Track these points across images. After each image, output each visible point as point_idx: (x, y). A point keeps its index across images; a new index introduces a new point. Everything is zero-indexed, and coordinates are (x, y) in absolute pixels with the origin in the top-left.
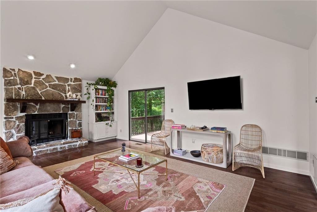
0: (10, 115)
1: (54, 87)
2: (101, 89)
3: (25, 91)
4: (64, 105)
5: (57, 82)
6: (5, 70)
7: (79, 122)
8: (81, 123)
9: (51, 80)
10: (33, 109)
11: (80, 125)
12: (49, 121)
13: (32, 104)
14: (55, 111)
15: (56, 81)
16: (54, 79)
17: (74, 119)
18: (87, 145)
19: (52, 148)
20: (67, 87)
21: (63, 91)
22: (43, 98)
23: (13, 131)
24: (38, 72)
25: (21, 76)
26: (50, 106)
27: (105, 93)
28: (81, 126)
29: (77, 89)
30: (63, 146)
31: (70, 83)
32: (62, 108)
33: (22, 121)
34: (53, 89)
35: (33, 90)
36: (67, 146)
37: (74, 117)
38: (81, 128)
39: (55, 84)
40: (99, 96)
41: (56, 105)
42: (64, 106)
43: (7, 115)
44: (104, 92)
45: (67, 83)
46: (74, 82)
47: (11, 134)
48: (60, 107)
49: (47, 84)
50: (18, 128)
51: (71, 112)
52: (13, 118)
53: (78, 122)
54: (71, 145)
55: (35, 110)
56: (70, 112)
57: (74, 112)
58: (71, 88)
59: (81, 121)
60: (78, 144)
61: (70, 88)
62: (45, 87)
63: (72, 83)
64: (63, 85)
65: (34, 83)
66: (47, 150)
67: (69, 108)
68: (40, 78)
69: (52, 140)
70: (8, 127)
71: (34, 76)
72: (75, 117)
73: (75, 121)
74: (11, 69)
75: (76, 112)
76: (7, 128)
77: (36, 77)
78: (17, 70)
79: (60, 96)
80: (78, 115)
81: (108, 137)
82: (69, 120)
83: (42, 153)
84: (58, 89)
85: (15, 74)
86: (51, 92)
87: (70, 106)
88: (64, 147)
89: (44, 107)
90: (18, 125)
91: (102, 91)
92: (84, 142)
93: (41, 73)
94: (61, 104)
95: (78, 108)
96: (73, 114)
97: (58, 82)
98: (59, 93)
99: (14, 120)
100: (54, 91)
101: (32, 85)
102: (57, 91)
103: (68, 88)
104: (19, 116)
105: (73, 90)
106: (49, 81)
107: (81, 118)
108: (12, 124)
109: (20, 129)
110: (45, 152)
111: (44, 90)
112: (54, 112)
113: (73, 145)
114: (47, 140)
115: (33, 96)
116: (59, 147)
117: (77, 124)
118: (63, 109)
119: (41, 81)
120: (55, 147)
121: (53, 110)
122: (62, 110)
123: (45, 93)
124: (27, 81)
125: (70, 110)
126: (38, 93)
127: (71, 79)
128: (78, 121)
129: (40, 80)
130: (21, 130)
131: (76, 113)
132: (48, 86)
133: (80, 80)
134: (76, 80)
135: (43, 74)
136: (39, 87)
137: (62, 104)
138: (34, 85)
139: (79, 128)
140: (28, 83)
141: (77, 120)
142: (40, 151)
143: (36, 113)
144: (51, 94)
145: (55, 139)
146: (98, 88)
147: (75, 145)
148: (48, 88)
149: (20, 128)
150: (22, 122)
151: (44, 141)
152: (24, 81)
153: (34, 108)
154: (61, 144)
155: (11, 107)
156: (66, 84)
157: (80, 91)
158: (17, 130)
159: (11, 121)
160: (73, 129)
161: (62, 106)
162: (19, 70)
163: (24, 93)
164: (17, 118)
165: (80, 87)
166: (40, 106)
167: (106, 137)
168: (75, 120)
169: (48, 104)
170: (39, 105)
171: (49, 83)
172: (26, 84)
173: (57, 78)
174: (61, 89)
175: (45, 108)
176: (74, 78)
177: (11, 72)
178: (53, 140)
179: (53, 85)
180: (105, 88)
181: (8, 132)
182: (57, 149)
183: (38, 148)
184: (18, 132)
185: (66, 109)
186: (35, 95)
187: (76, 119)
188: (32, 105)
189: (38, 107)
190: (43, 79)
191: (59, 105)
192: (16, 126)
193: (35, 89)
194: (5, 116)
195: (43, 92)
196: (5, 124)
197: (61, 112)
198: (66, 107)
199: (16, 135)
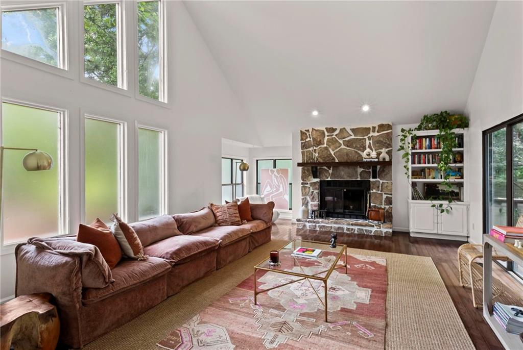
0: (306, 181)
1: (349, 144)
2: (426, 137)
3: (318, 153)
4: (362, 169)
5: (353, 137)
6: (301, 131)
7: (387, 197)
8: (391, 198)
9: (345, 135)
10: (326, 174)
11: (389, 201)
12: (345, 190)
13: (325, 168)
14: (350, 177)
15: (351, 135)
16: (348, 133)
17: (378, 191)
19: (337, 226)
20: (368, 142)
21: (362, 149)
22: (337, 161)
23: (308, 198)
24: (330, 128)
25: (314, 136)
26: (344, 170)
28: (391, 204)
29: (386, 142)
30: (351, 227)
31: (371, 134)
32: (359, 173)
33: (315, 187)
34: (348, 146)
35: (326, 151)
36: (356, 229)
37: (378, 187)
38: (391, 206)
39: (351, 139)
40: (424, 150)
41: (352, 169)
42: (363, 171)
43: (303, 180)
44: (435, 142)
45: (367, 135)
46: (378, 132)
47: (306, 201)
48: (357, 171)
49: (341, 141)
50: (312, 195)
51: (374, 180)
52: (307, 184)
53: (384, 196)
54: (362, 230)
55: (328, 176)
56: (372, 180)
57: (378, 179)
58: (373, 142)
59: (391, 194)
61: (371, 142)
62: (338, 145)
63: (376, 134)
64: (361, 139)
65: (327, 141)
66: (331, 227)
67: (370, 173)
68: (333, 135)
69: (349, 216)
70: (304, 193)
71: (326, 134)
72: (380, 188)
74: (306, 130)
75: (381, 180)
77: (329, 134)
78: (311, 131)
79: (357, 156)
80: (386, 185)
81: (440, 232)
82: (371, 191)
83: (326, 230)
84: (354, 146)
85: (309, 134)
86: (345, 151)
87: (371, 170)
88: (352, 229)
89: (337, 172)
90: (312, 192)
91: (431, 141)
92: (384, 230)
93: (334, 128)
94: (358, 166)
95: (385, 173)
96: (377, 183)
97: (355, 136)
98: (356, 152)
99: (308, 185)
100: (349, 149)
101: (325, 145)
102: (353, 149)
103: (370, 143)
104: (313, 182)
105: (377, 145)
106: (343, 136)
107: (391, 190)
108: (307, 190)
109: (314, 197)
110: (328, 229)
111: (337, 150)
113: (366, 230)
114: (343, 216)
115: (325, 158)
116: (345, 227)
117: (384, 200)
118: (360, 175)
119: (335, 138)
120: (341, 226)
121: (348, 176)
122: (359, 176)
124: (320, 140)
125: (371, 176)
126: (331, 154)
127: (374, 128)
128: (385, 194)
129: (333, 137)
130: (315, 198)
131: (381, 181)
132: (342, 144)
133: (389, 127)
134: (382, 127)
135: (336, 129)
136: (332, 147)
137: (360, 167)
138: (327, 145)
139: (387, 207)
140: (320, 143)
141: (383, 193)
142: (323, 226)
143: (329, 179)
144: (345, 154)
145: (352, 216)
146: (415, 135)
148: (343, 147)
150: (316, 189)
151: (340, 216)
152: (317, 141)
154: (349, 225)
155: (306, 172)
156: (366, 137)
157: (389, 145)
158: (311, 197)
159: (306, 187)
160: (375, 206)
161: (360, 170)
162: (313, 129)
163: (317, 155)
164: (312, 184)
165: (388, 139)
166: (333, 170)
167: (435, 232)
168: (379, 192)
169: (341, 168)
170: (331, 169)
171: (344, 139)
172: (318, 145)
173: (353, 130)
174: (359, 146)
175: (338, 173)
176: (378, 126)
177: (306, 134)
178: (350, 218)
179: (349, 141)
180: (436, 132)
181: (304, 199)
182: (342, 229)
183: (322, 222)
184: (313, 199)
185: (366, 175)
186: (327, 156)
187: (381, 191)
188: (324, 169)
189: (331, 171)
190: (336, 135)
191: (355, 169)
192: (310, 193)
193: (327, 149)
194: (302, 182)
195: (337, 152)
196: (302, 190)
197: (359, 179)
198: (366, 171)
199: (310, 203)
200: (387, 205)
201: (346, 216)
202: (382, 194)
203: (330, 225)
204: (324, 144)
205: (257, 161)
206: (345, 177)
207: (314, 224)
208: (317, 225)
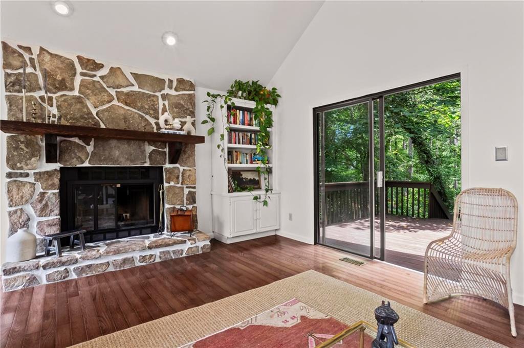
0: (21, 168)
1: (129, 99)
2: (240, 108)
3: (59, 107)
4: (153, 148)
5: (136, 88)
6: (5, 46)
7: (189, 192)
8: (195, 193)
9: (120, 81)
10: (79, 154)
11: (192, 198)
12: (119, 186)
13: (76, 140)
14: (132, 161)
15: (133, 85)
16: (128, 79)
17: (178, 183)
18: (209, 251)
19: (120, 258)
20: (161, 102)
21: (151, 112)
22: (103, 126)
23: (29, 209)
24: (88, 60)
25: (47, 67)
26: (119, 147)
27: (251, 119)
28: (195, 203)
29: (186, 108)
30: (148, 253)
31: (167, 91)
32: (148, 155)
33: (50, 183)
34: (126, 104)
35: (79, 106)
37: (178, 177)
38: (195, 205)
39: (131, 91)
40: (238, 126)
41: (134, 147)
42: (154, 150)
43: (13, 167)
44: (247, 117)
45: (160, 91)
46: (176, 90)
47: (24, 218)
48: (145, 151)
49: (113, 92)
50: (40, 201)
51: (172, 166)
52: (27, 175)
53: (186, 191)
54: (168, 252)
55: (83, 158)
56: (168, 165)
57: (177, 165)
58: (169, 105)
59: (194, 188)
60: (185, 247)
61: (166, 103)
62: (106, 98)
63: (173, 92)
64: (150, 96)
65: (81, 86)
66: (108, 262)
67: (166, 154)
68: (95, 76)
70: (16, 197)
71: (79, 69)
72: (181, 178)
73: (180, 187)
74: (20, 47)
75: (181, 165)
76: (14, 200)
77: (85, 71)
78: (35, 51)
79: (143, 124)
80: (188, 173)
81: (258, 230)
82: (166, 185)
83: (94, 273)
84: (139, 104)
85: (32, 60)
86: (122, 112)
87: (167, 150)
88: (151, 256)
89: (104, 150)
90: (42, 195)
91: (243, 114)
92: (201, 244)
93: (98, 62)
94: (146, 143)
95: (187, 155)
96: (176, 171)
97: (139, 88)
98: (142, 117)
99: (31, 179)
100: (128, 110)
101: (76, 93)
102: (136, 111)
103: (164, 104)
104: (43, 170)
105: (176, 110)
106: (117, 83)
107: (194, 182)
108: (26, 190)
109: (46, 205)
110: (100, 271)
111: (105, 107)
112: (129, 162)
113: (174, 252)
114: (115, 234)
115: (77, 119)
116: (137, 255)
117: (185, 196)
118: (150, 158)
119: (98, 82)
120: (129, 256)
121: (128, 159)
122: (148, 160)
123: (106, 114)
124: (63, 80)
125: (167, 160)
126: (91, 114)
127: (171, 81)
128: (187, 187)
129: (95, 79)
130: (50, 207)
131: (181, 169)
132: (115, 97)
133: (192, 86)
134: (183, 84)
135: (101, 66)
136: (93, 98)
137: (150, 144)
138: (80, 92)
139: (190, 207)
140: (63, 85)
141: (185, 186)
142: (87, 266)
143: (86, 164)
144: (122, 117)
146: (233, 103)
147: (179, 251)
148: (115, 102)
149: (47, 202)
150: (52, 186)
151: (108, 235)
152: (55, 79)
153: (80, 152)
154: (144, 249)
155: (22, 146)
156: (158, 94)
157: (192, 114)
158: (39, 206)
159: (24, 184)
160: (174, 208)
161: (150, 149)
162: (42, 49)
163: (54, 110)
164: (39, 176)
165: (191, 103)
166: (94, 147)
167: (254, 231)
168: (179, 185)
169: (113, 143)
170: (92, 143)
171: (118, 88)
172: (59, 89)
173: (136, 76)
174: (147, 107)
175: (107, 153)
176: (177, 79)
177: (21, 55)
178: (129, 235)
179: (128, 95)
180: (252, 105)
181: (16, 212)
182: (132, 260)
183: (83, 259)
184: (43, 211)
185: (159, 158)
186: (82, 117)
187: (182, 184)
188: (75, 142)
189: (90, 149)
190: (102, 77)
191: (140, 147)
192: (36, 196)
193: (82, 102)
194: (9, 170)
195: (103, 110)
196: (9, 191)
197: (147, 165)
198: (159, 152)
199: (36, 220)
200: (190, 204)
201: (120, 234)
202: (183, 189)
204: (72, 89)
206: (122, 159)
207: (62, 268)
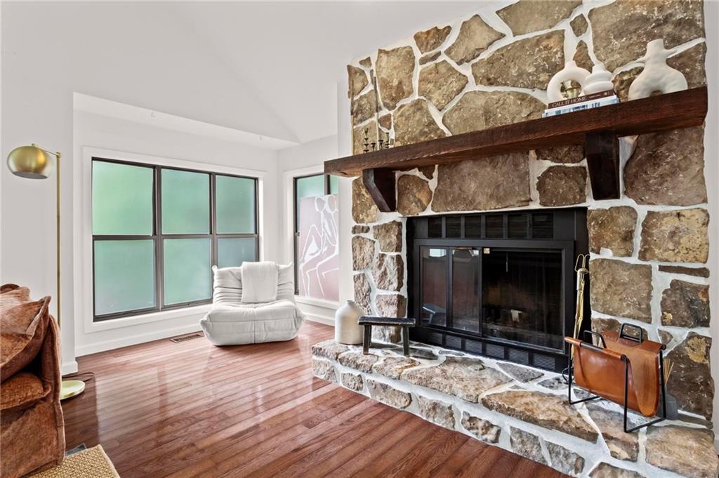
0: (362, 221)
1: (495, 69)
3: (396, 127)
4: (548, 164)
5: (510, 39)
7: (674, 284)
8: (706, 290)
9: (480, 38)
10: (419, 195)
11: (687, 307)
12: (487, 251)
13: (417, 173)
14: (499, 200)
15: (502, 36)
16: (491, 29)
17: (629, 255)
20: (571, 42)
21: (545, 77)
23: (371, 277)
24: (429, 32)
25: (384, 73)
26: (475, 174)
28: (704, 322)
31: (588, 5)
32: (534, 182)
33: (388, 241)
34: (491, 82)
35: (418, 116)
36: (507, 431)
37: (628, 237)
38: (700, 331)
39: (498, 50)
41: (505, 169)
42: (550, 169)
43: (357, 219)
45: (569, 15)
47: (366, 288)
48: (527, 173)
49: (466, 70)
50: (380, 266)
51: (606, 204)
52: (368, 230)
53: (661, 281)
55: (425, 201)
56: (592, 204)
57: (625, 201)
58: (595, 39)
59: (704, 273)
61: (588, 38)
62: (455, 86)
64: (541, 40)
65: (421, 81)
67: (583, 176)
68: (439, 54)
70: (359, 258)
71: (418, 55)
72: (638, 240)
73: (636, 267)
74: (362, 62)
75: (640, 201)
76: (357, 262)
77: (426, 54)
78: (374, 59)
80: (668, 226)
82: (593, 256)
83: (390, 404)
84: (514, 72)
85: (371, 72)
86: (482, 101)
87: (586, 164)
88: (488, 426)
89: (452, 184)
90: (381, 258)
93: (441, 27)
94: (532, 153)
95: (665, 168)
96: (623, 219)
97: (515, 34)
98: (523, 97)
99: (370, 236)
100: (494, 93)
101: (416, 96)
102: (508, 89)
103: (582, 46)
104: (381, 223)
105: (616, 44)
106: (473, 47)
108: (367, 248)
109: (385, 273)
111: (453, 104)
112: (493, 203)
114: (480, 346)
116: (462, 408)
117: (657, 296)
118: (541, 186)
119: (444, 62)
121: (491, 196)
122: (535, 194)
123: (455, 115)
124: (400, 83)
125: (589, 190)
126: (432, 122)
128: (662, 269)
129: (440, 59)
130: (389, 275)
131: (642, 211)
132: (471, 78)
135: (449, 28)
136: (436, 95)
137: (540, 156)
138: (420, 93)
139: (678, 334)
140: (400, 92)
141: (655, 265)
142: (381, 385)
143: (429, 212)
144: (482, 112)
148: (472, 87)
149: (386, 269)
150: (391, 247)
151: (469, 345)
152: (391, 88)
153: (419, 191)
154: (474, 401)
155: (363, 192)
156: (564, 25)
158: (379, 273)
159: (365, 241)
160: (614, 323)
161: (539, 166)
162: (380, 51)
163: (392, 134)
164: (378, 231)
166: (439, 181)
168: (634, 260)
170: (435, 174)
171: (475, 56)
172: (396, 100)
173: (506, 13)
174: (531, 70)
175: (456, 188)
177: (362, 73)
179: (493, 61)
181: (359, 277)
184: (383, 281)
185: (563, 185)
186: (423, 133)
187: (643, 256)
188: (414, 177)
189: (433, 184)
190: (448, 52)
191: (516, 165)
192: (376, 261)
193: (420, 109)
194: (355, 224)
195: (454, 110)
196: (354, 250)
197: (535, 206)
198: (566, 172)
199: (377, 292)
200: (679, 322)
202: (647, 273)
203: (406, 390)
204: (410, 93)
205: (296, 179)
206: (481, 199)
207: (356, 373)
208: (367, 377)
